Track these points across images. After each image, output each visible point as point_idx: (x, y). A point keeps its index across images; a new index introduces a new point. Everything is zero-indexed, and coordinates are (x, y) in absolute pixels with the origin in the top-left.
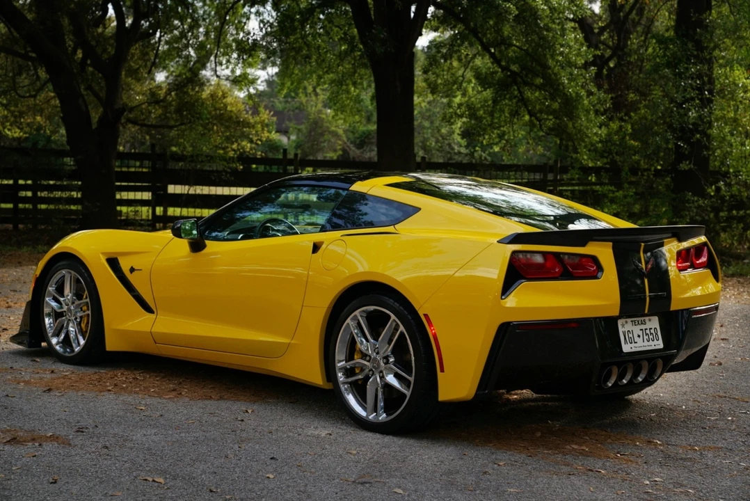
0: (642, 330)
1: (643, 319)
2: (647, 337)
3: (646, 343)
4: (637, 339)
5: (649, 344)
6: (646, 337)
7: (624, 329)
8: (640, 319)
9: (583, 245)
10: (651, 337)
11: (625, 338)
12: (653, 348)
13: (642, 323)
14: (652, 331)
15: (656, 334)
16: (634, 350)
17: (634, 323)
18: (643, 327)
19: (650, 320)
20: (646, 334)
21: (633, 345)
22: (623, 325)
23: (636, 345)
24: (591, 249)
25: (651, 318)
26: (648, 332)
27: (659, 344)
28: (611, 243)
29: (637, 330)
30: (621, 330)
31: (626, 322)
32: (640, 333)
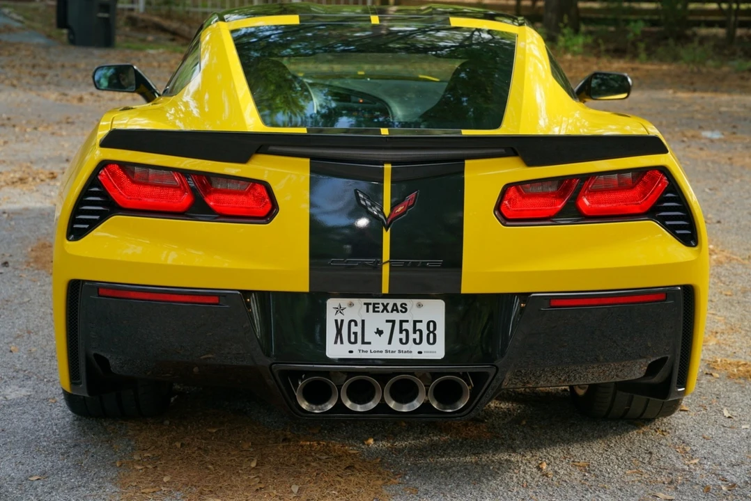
0: (393, 322)
1: (399, 302)
2: (403, 336)
3: (396, 347)
4: (371, 337)
5: (404, 348)
6: (399, 336)
7: (339, 317)
8: (390, 302)
9: (243, 159)
10: (414, 336)
11: (339, 333)
12: (415, 356)
14: (421, 326)
15: (432, 332)
16: (357, 355)
17: (373, 308)
18: (397, 317)
20: (403, 330)
21: (358, 346)
22: (340, 310)
23: (365, 347)
24: (260, 168)
26: (408, 326)
27: (434, 351)
28: (308, 161)
29: (376, 321)
30: (332, 316)
31: (352, 304)
32: (387, 328)
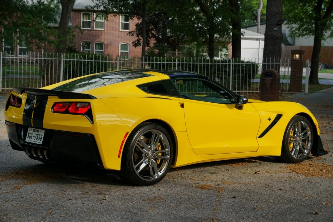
0: (36, 134)
1: (38, 130)
3: (35, 140)
4: (33, 137)
5: (36, 141)
6: (36, 138)
8: (37, 129)
9: (21, 94)
10: (39, 138)
11: (28, 136)
12: (37, 143)
13: (37, 132)
14: (40, 136)
15: (41, 138)
16: (30, 141)
17: (34, 131)
18: (37, 133)
19: (41, 131)
20: (37, 137)
21: (30, 139)
22: (30, 130)
25: (42, 130)
26: (38, 136)
27: (40, 142)
28: (27, 94)
29: (34, 134)
30: (28, 132)
31: (32, 129)
